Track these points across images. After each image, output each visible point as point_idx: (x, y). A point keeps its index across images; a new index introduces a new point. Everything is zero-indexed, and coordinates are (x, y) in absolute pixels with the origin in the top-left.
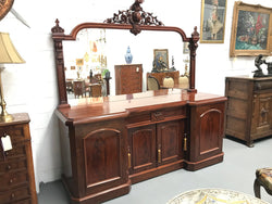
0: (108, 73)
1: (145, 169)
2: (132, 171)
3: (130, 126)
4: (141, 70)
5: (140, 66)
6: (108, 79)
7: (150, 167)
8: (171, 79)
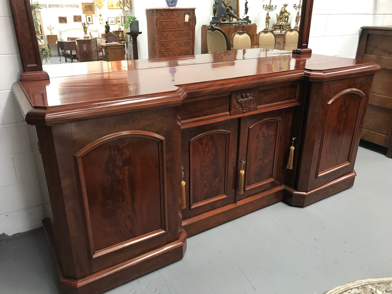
0: (134, 24)
1: (213, 206)
2: (189, 213)
3: (186, 124)
4: (193, 20)
5: (191, 12)
6: (135, 34)
7: (223, 203)
8: (245, 36)
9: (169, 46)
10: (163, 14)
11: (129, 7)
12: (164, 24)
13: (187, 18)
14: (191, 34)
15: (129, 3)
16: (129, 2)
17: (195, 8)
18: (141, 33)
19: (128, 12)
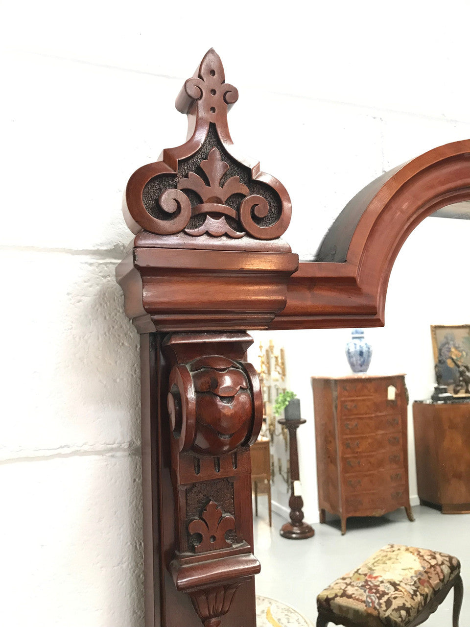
0: (293, 406)
4: (403, 394)
6: (292, 423)
9: (359, 448)
10: (347, 388)
11: (281, 372)
12: (349, 405)
13: (392, 393)
14: (400, 422)
15: (279, 366)
16: (280, 364)
17: (405, 373)
18: (305, 422)
19: (277, 380)
